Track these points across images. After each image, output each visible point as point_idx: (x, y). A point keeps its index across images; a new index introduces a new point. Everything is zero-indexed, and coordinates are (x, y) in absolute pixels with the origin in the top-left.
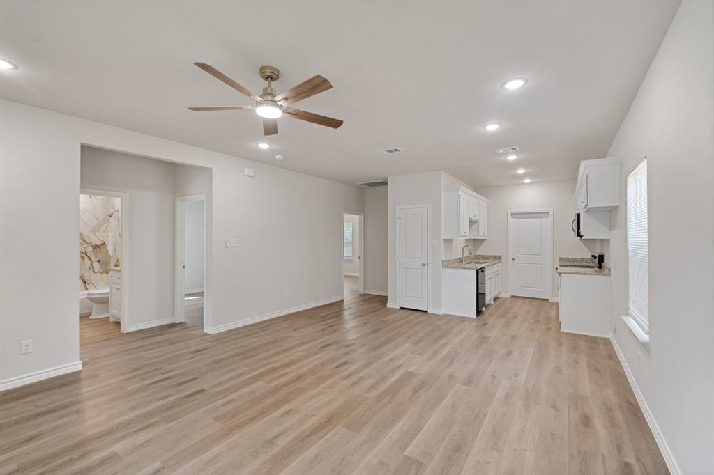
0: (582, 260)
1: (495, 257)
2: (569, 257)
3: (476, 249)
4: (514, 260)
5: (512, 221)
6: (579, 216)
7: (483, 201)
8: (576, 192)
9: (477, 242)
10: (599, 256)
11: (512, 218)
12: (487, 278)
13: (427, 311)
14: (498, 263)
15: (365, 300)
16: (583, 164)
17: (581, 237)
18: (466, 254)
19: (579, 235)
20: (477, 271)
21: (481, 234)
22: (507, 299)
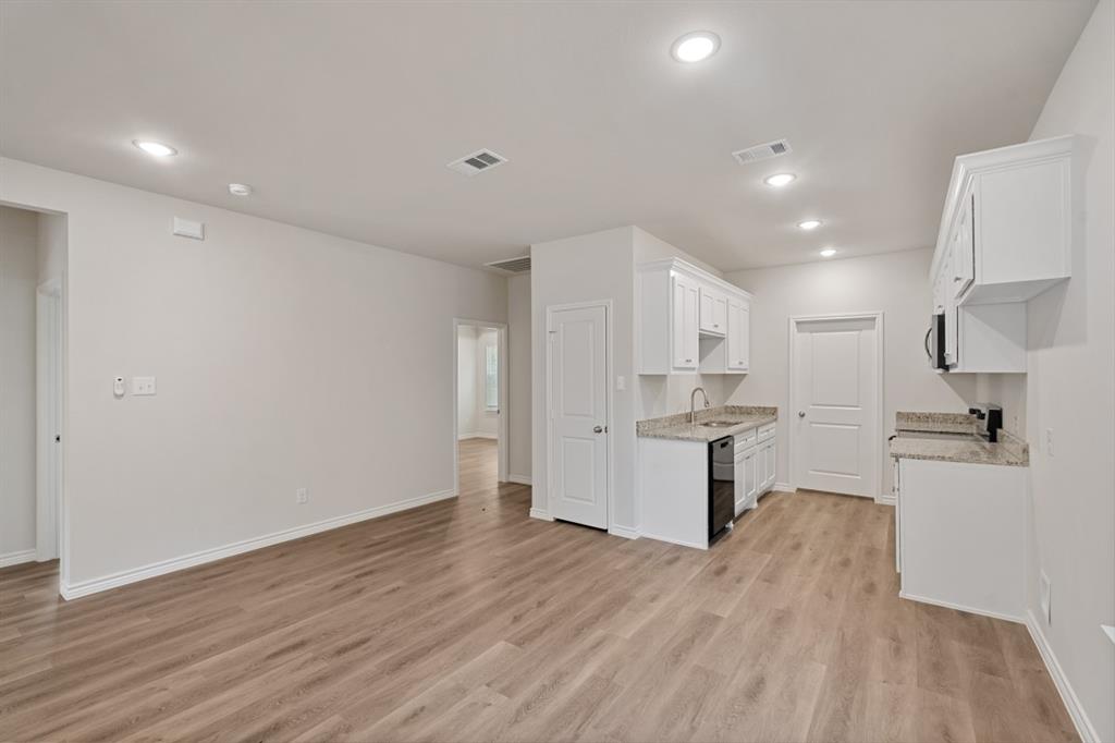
0: (946, 418)
1: (763, 411)
2: (917, 411)
3: (728, 392)
4: (802, 416)
5: (799, 339)
6: (941, 320)
7: (736, 297)
8: (934, 268)
9: (731, 380)
10: (991, 412)
11: (799, 331)
12: (736, 458)
13: (606, 531)
14: (771, 422)
15: (509, 495)
16: (962, 165)
17: (947, 368)
18: (699, 406)
19: (942, 364)
20: (711, 446)
21: (734, 363)
22: (789, 495)
